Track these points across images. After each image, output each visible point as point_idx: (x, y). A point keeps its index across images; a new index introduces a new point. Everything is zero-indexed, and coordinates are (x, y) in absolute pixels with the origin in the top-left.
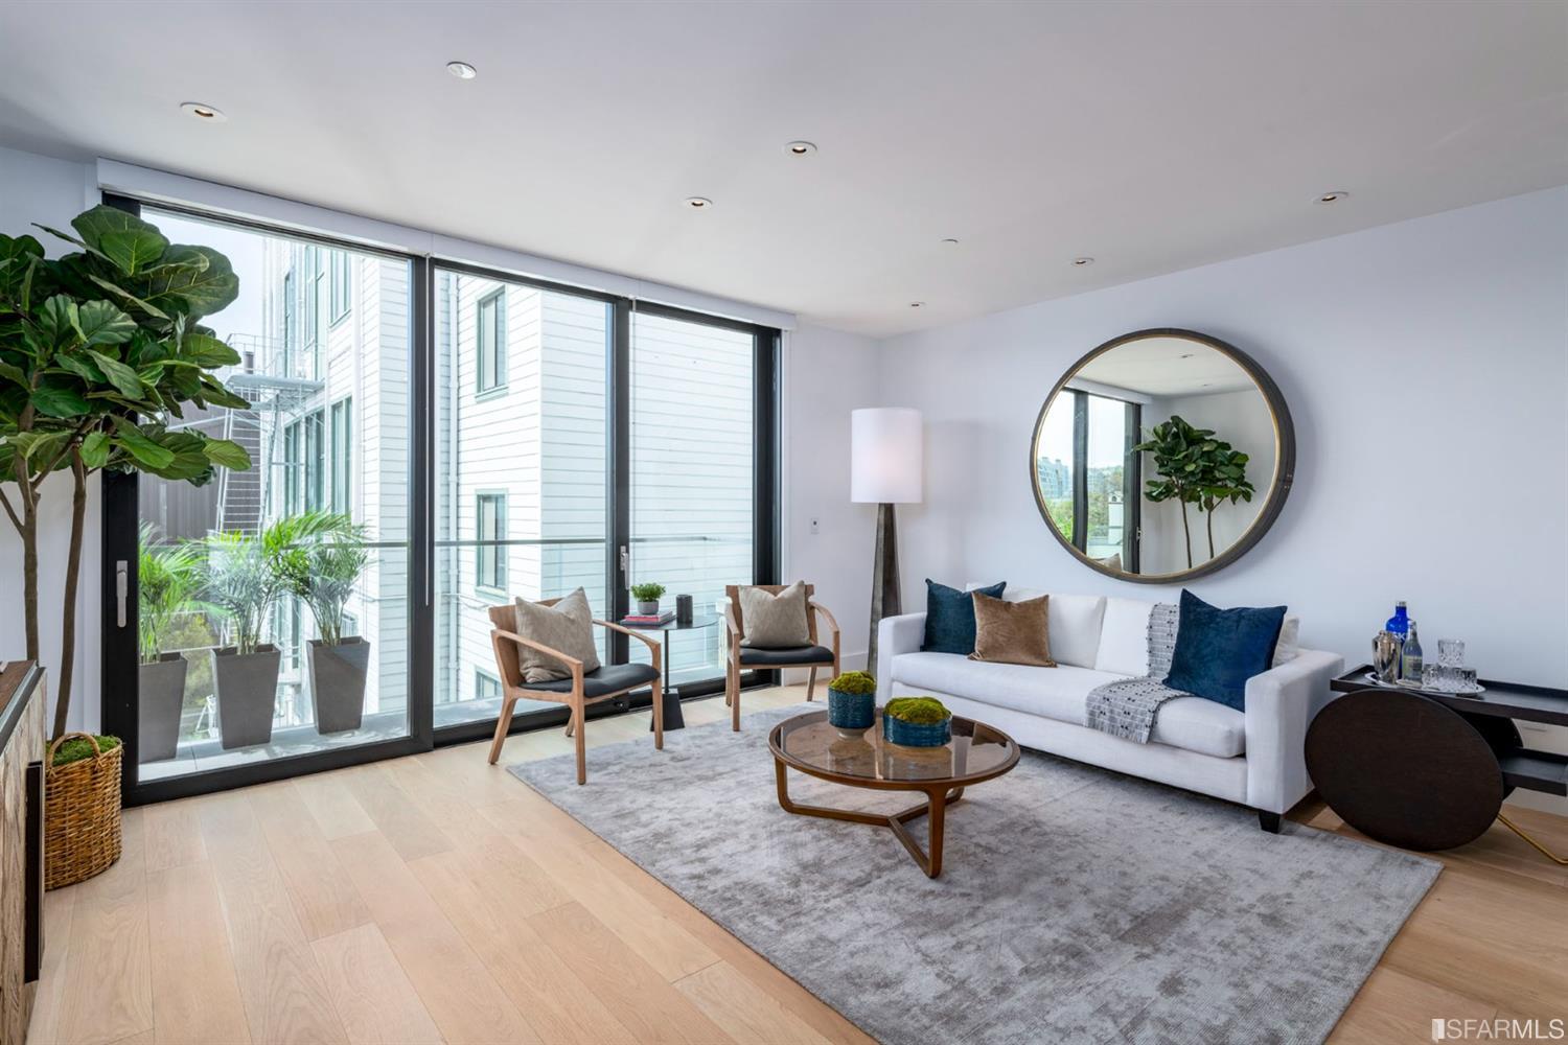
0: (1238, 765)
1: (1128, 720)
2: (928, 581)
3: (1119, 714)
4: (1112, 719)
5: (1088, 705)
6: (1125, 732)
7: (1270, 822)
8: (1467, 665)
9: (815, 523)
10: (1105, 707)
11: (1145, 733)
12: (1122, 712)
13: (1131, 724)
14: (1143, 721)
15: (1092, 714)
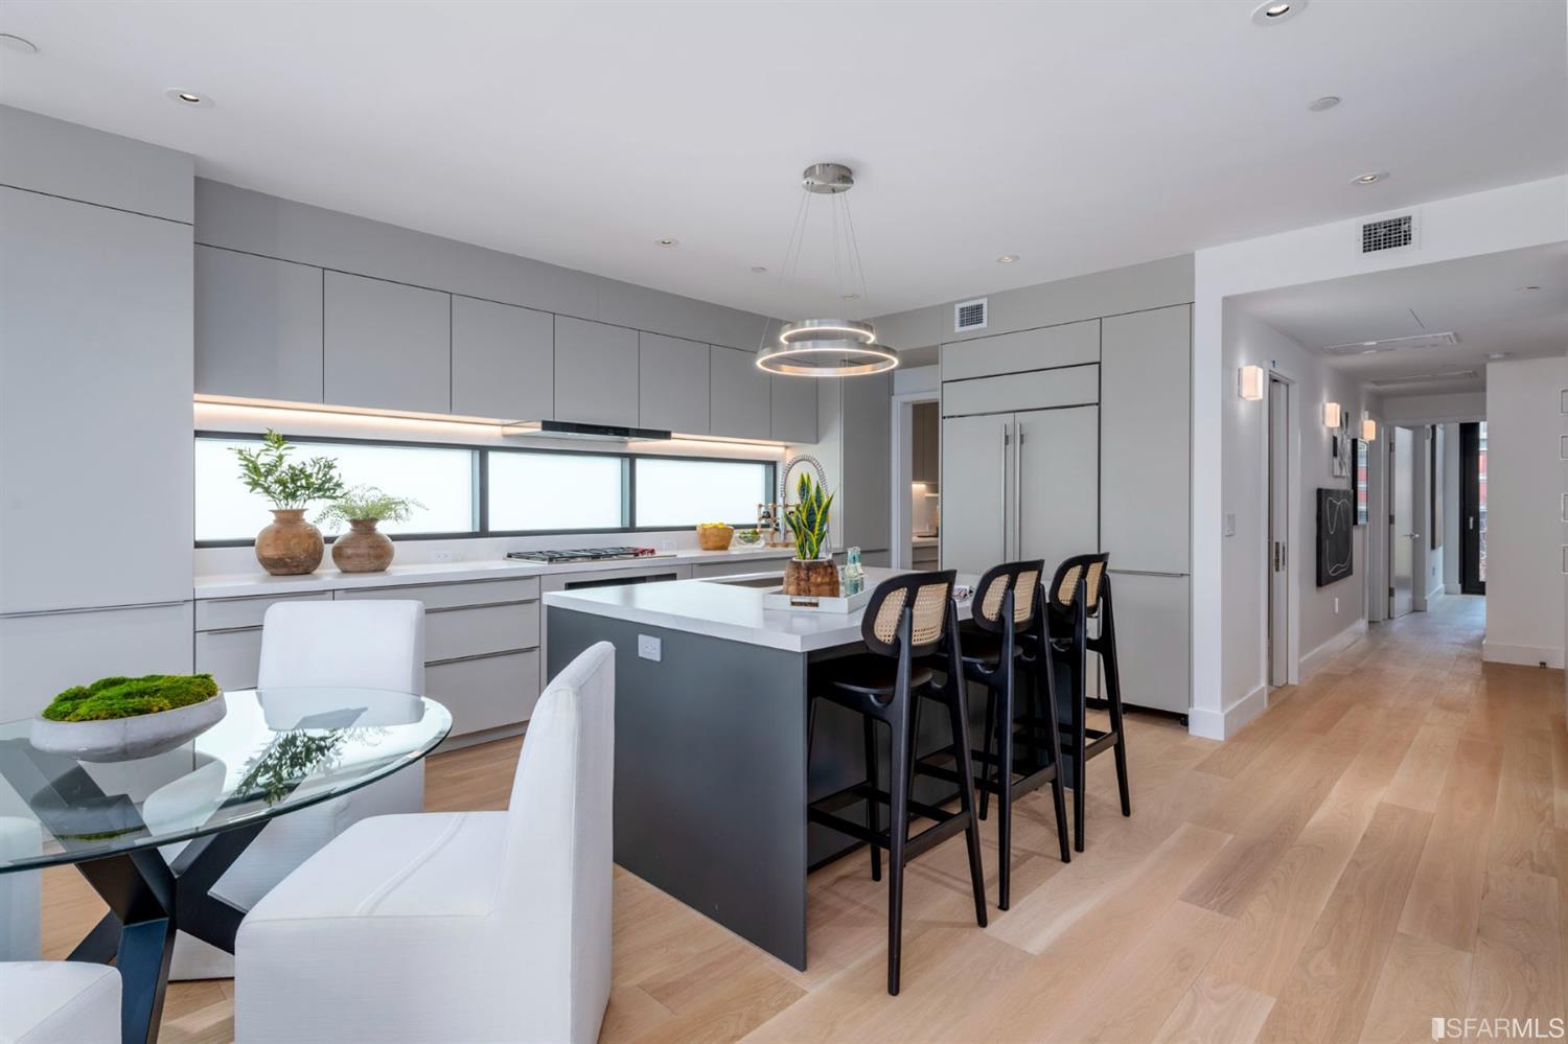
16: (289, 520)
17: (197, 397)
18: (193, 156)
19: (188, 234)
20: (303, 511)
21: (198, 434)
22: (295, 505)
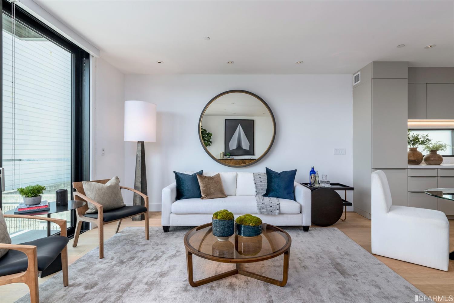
0: (300, 215)
1: (271, 209)
2: (174, 172)
3: (268, 207)
4: (267, 210)
5: (258, 207)
6: (271, 213)
7: (306, 229)
8: (327, 180)
9: (103, 150)
10: (264, 206)
11: (278, 211)
12: (269, 206)
13: (272, 210)
14: (276, 208)
15: (260, 209)
16: (414, 150)
17: (409, 120)
18: (408, 62)
19: (406, 81)
20: (417, 148)
21: (410, 130)
22: (415, 146)
